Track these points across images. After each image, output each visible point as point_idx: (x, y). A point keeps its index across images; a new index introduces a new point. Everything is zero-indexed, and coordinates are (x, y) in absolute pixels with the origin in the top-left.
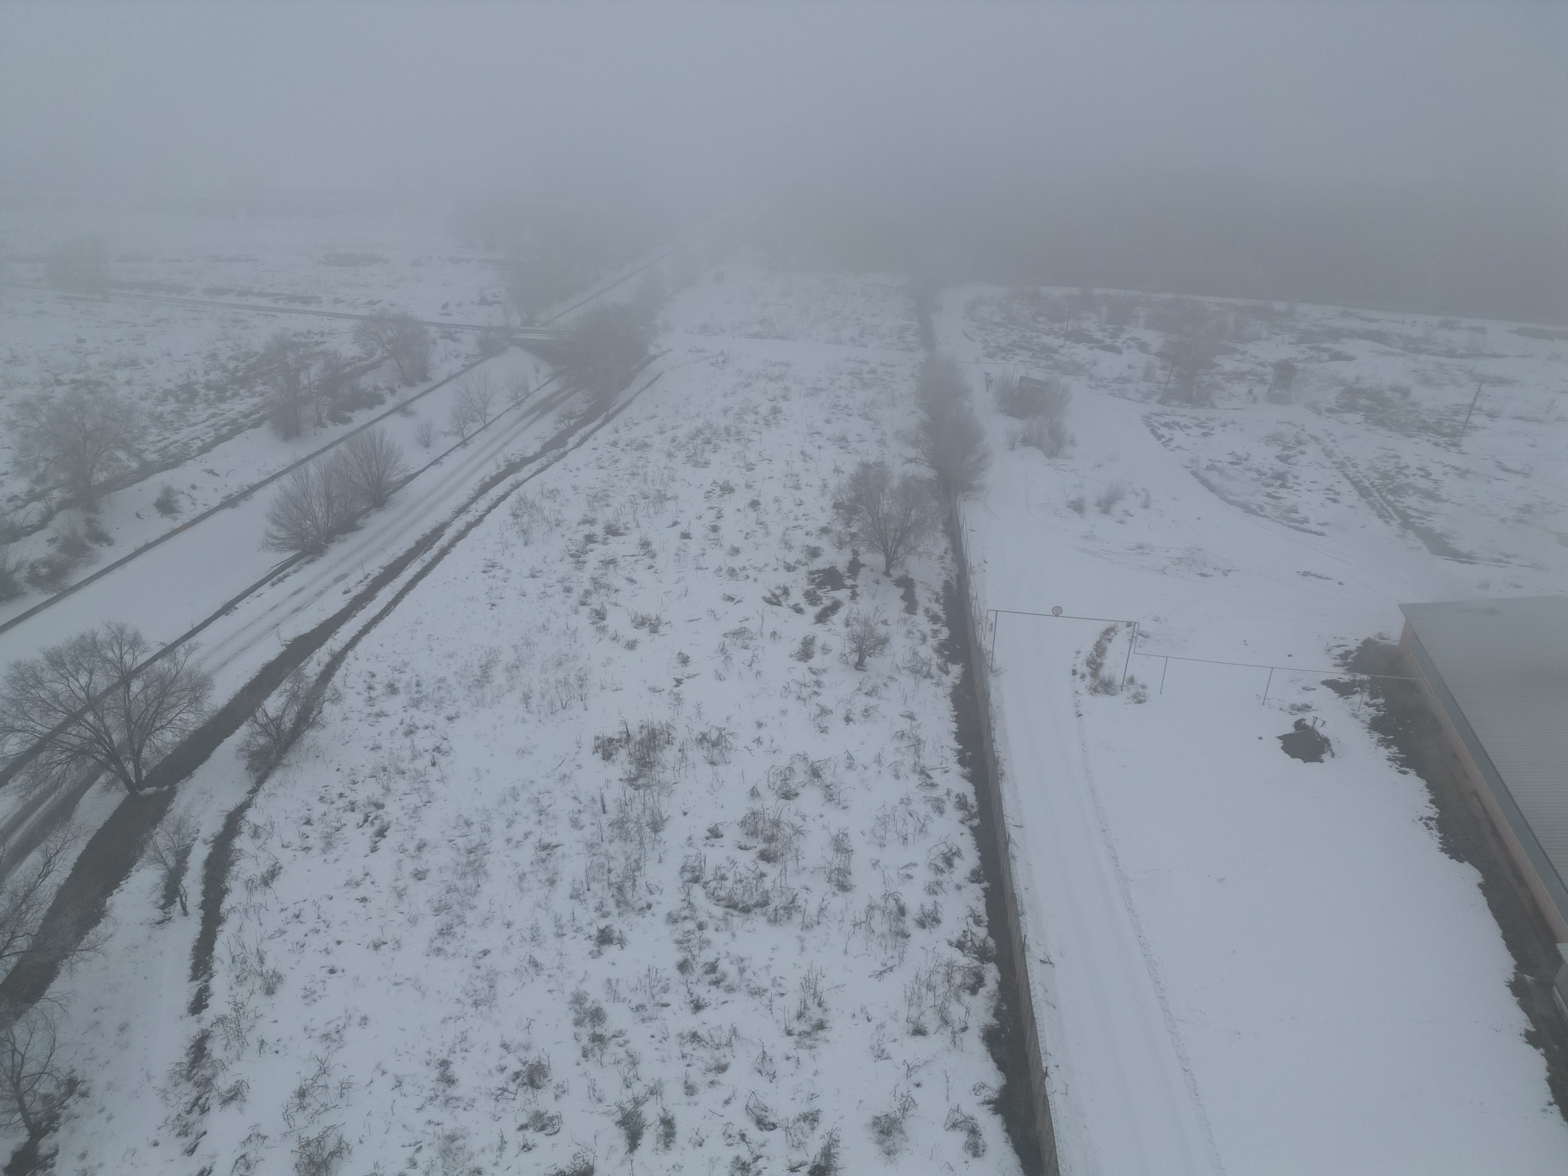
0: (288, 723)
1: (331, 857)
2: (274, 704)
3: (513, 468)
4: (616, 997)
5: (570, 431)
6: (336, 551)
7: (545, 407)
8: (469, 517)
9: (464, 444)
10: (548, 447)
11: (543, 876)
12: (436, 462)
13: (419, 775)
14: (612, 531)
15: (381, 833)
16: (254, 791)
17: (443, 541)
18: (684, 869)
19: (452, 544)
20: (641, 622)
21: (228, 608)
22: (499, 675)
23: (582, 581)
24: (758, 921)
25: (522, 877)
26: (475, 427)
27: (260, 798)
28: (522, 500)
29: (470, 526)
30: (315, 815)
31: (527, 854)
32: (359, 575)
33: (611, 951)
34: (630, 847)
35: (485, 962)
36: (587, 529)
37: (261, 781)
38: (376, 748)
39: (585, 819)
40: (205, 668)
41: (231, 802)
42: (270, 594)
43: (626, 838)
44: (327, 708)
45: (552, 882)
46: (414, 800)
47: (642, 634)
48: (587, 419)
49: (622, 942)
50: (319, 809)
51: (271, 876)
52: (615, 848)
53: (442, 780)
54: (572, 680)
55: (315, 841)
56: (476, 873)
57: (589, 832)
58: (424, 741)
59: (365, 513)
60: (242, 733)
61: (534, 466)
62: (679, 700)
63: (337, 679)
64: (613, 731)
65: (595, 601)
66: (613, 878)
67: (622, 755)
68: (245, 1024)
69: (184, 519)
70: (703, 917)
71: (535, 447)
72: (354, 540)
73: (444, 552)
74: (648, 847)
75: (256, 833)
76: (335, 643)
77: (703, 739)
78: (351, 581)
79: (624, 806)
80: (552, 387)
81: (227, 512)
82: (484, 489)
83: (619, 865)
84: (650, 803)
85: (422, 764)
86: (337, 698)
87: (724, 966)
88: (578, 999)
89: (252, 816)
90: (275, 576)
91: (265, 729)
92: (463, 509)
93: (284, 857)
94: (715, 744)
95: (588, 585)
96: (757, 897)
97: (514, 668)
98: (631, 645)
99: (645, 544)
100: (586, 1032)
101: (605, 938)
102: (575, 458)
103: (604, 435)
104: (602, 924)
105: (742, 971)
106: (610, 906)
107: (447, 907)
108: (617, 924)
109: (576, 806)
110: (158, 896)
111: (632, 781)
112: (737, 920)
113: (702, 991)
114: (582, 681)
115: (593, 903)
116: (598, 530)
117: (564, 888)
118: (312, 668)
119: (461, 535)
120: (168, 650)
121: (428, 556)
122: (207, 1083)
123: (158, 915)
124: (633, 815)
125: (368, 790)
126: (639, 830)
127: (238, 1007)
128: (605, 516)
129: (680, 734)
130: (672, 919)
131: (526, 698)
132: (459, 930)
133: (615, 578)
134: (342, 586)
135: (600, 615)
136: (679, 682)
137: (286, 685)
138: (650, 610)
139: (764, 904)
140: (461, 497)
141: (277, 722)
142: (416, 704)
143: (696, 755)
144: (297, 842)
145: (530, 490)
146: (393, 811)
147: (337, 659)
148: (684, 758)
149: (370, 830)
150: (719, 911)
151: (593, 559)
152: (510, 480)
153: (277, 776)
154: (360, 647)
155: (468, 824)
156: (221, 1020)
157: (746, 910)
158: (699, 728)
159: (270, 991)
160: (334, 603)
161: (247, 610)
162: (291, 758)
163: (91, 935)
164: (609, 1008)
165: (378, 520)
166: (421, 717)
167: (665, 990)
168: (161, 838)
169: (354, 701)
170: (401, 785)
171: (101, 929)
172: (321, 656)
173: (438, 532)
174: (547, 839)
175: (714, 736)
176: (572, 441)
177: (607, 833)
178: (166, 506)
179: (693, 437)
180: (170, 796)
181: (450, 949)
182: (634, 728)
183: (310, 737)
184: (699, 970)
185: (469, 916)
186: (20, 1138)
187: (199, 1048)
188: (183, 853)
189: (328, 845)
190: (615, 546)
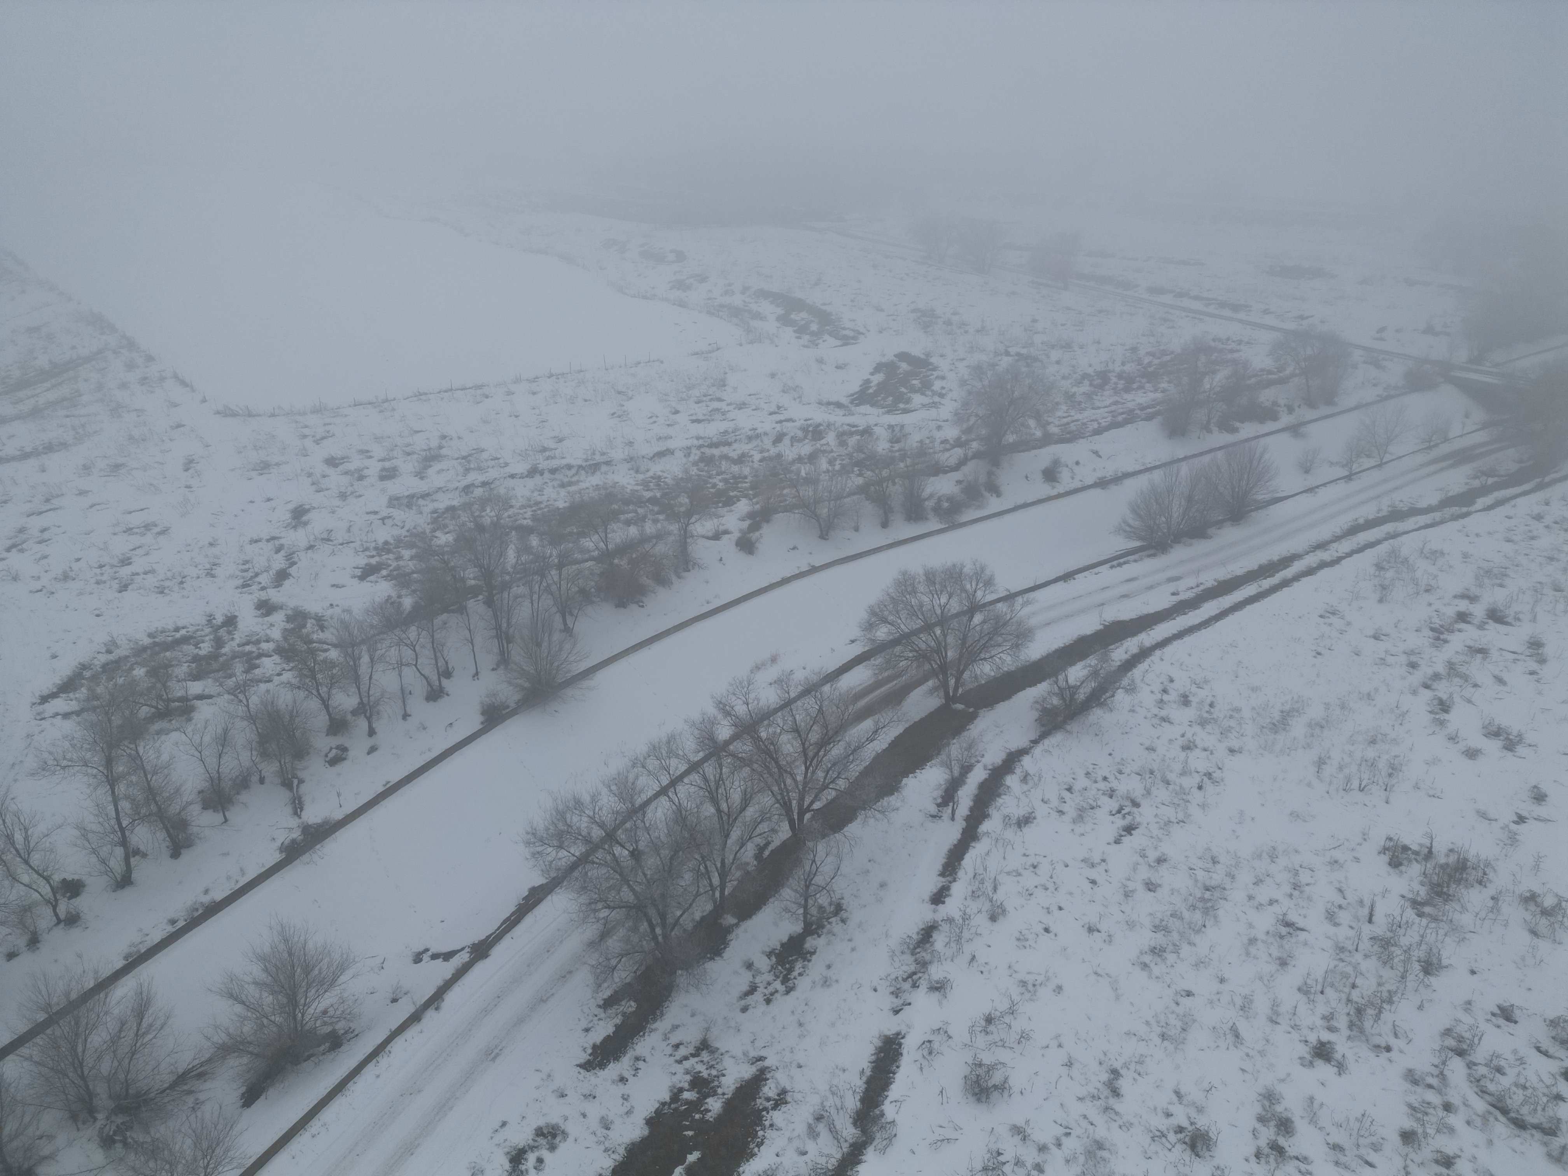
0: (1082, 695)
1: (1079, 829)
2: (1076, 673)
3: (1396, 515)
4: (1313, 1120)
5: (1484, 491)
6: (1179, 553)
7: (1461, 457)
8: (1326, 556)
9: (1348, 478)
10: (1447, 502)
11: (1275, 953)
12: (1310, 490)
13: (1182, 792)
14: (1496, 616)
15: (1129, 829)
16: (1035, 742)
17: (1288, 573)
18: (1447, 1032)
19: (1297, 578)
20: (1495, 732)
21: (1067, 577)
22: (1298, 728)
23: (1438, 661)
24: (1533, 1147)
25: (1252, 941)
26: (1367, 463)
27: (1038, 750)
28: (1394, 553)
29: (1323, 565)
30: (1078, 786)
31: (1265, 921)
32: (1191, 581)
33: (1324, 1070)
34: (1389, 975)
35: (1186, 1002)
36: (1463, 606)
37: (1044, 735)
38: (1151, 749)
39: (1344, 917)
40: (1033, 622)
41: (1016, 745)
42: (1106, 575)
43: (1387, 962)
44: (1120, 695)
45: (1283, 963)
46: (1169, 813)
47: (1492, 747)
48: (1511, 481)
49: (1341, 1067)
50: (1082, 782)
51: (1024, 821)
52: (1369, 966)
53: (1203, 806)
54: (1382, 765)
55: (1070, 809)
57: (1343, 933)
58: (1198, 761)
59: (1219, 524)
60: (1042, 688)
61: (1422, 520)
62: (1513, 840)
63: (1137, 672)
64: (1413, 838)
65: (1443, 689)
66: (1355, 995)
67: (1415, 870)
68: (966, 934)
69: (1060, 489)
70: (1454, 1098)
71: (1433, 499)
72: (1199, 547)
73: (1286, 583)
75: (1025, 779)
76: (1147, 638)
77: (1531, 899)
78: (1182, 585)
79: (1396, 926)
80: (1479, 437)
81: (1097, 493)
82: (1354, 530)
83: (1367, 986)
84: (1430, 938)
85: (1189, 782)
86: (1131, 689)
87: (1463, 1168)
88: (1270, 1097)
89: (1026, 761)
90: (1117, 560)
91: (1061, 694)
92: (1322, 546)
93: (1041, 810)
94: (1545, 913)
95: (1440, 668)
96: (1541, 1118)
97: (1318, 726)
98: (1472, 754)
99: (1535, 645)
100: (1267, 1133)
101: (1323, 1052)
102: (1477, 522)
103: (1528, 504)
104: (1326, 1036)
106: (1342, 1022)
107: (1166, 930)
108: (1342, 1046)
109: (1338, 900)
110: (939, 793)
111: (1416, 904)
112: (1501, 1128)
114: (1394, 769)
115: (1321, 1009)
116: (1478, 611)
118: (1120, 653)
119: (1310, 572)
120: (1010, 597)
121: (1267, 583)
122: (923, 965)
123: (933, 809)
124: (1405, 941)
125: (1130, 785)
126: (1407, 961)
127: (966, 917)
128: (1494, 596)
129: (1501, 879)
130: (1412, 1078)
131: (1321, 763)
132: (1171, 958)
133: (1477, 670)
134: (1172, 587)
135: (1444, 706)
136: (1521, 819)
137: (1092, 661)
138: (1513, 723)
139: (1549, 1132)
140: (1324, 532)
141: (1074, 689)
142: (1203, 723)
143: (1515, 913)
144: (1055, 802)
145: (1408, 545)
146: (1145, 814)
147: (1144, 653)
148: (1496, 909)
149: (1120, 822)
150: (1480, 1105)
151: (1457, 642)
152: (1389, 527)
153: (1058, 738)
154: (1169, 650)
155: (1215, 861)
156: (950, 920)
157: (1520, 1124)
158: (1529, 884)
159: (993, 918)
160: (1160, 601)
161: (1082, 583)
162: (1074, 726)
163: (885, 802)
164: (1301, 1125)
165: (1229, 534)
166: (1203, 737)
167: (1376, 1148)
168: (955, 748)
169: (1146, 697)
170: (1161, 793)
171: (892, 800)
172: (1131, 645)
173: (1286, 561)
174: (1293, 917)
175: (1549, 902)
176: (1481, 503)
177: (1366, 945)
178: (1050, 475)
180: (973, 717)
181: (1156, 970)
182: (1440, 847)
183: (1096, 714)
184: (1427, 1153)
185: (1185, 949)
186: (797, 928)
187: (928, 933)
188: (966, 769)
189: (1080, 817)
190: (1494, 635)
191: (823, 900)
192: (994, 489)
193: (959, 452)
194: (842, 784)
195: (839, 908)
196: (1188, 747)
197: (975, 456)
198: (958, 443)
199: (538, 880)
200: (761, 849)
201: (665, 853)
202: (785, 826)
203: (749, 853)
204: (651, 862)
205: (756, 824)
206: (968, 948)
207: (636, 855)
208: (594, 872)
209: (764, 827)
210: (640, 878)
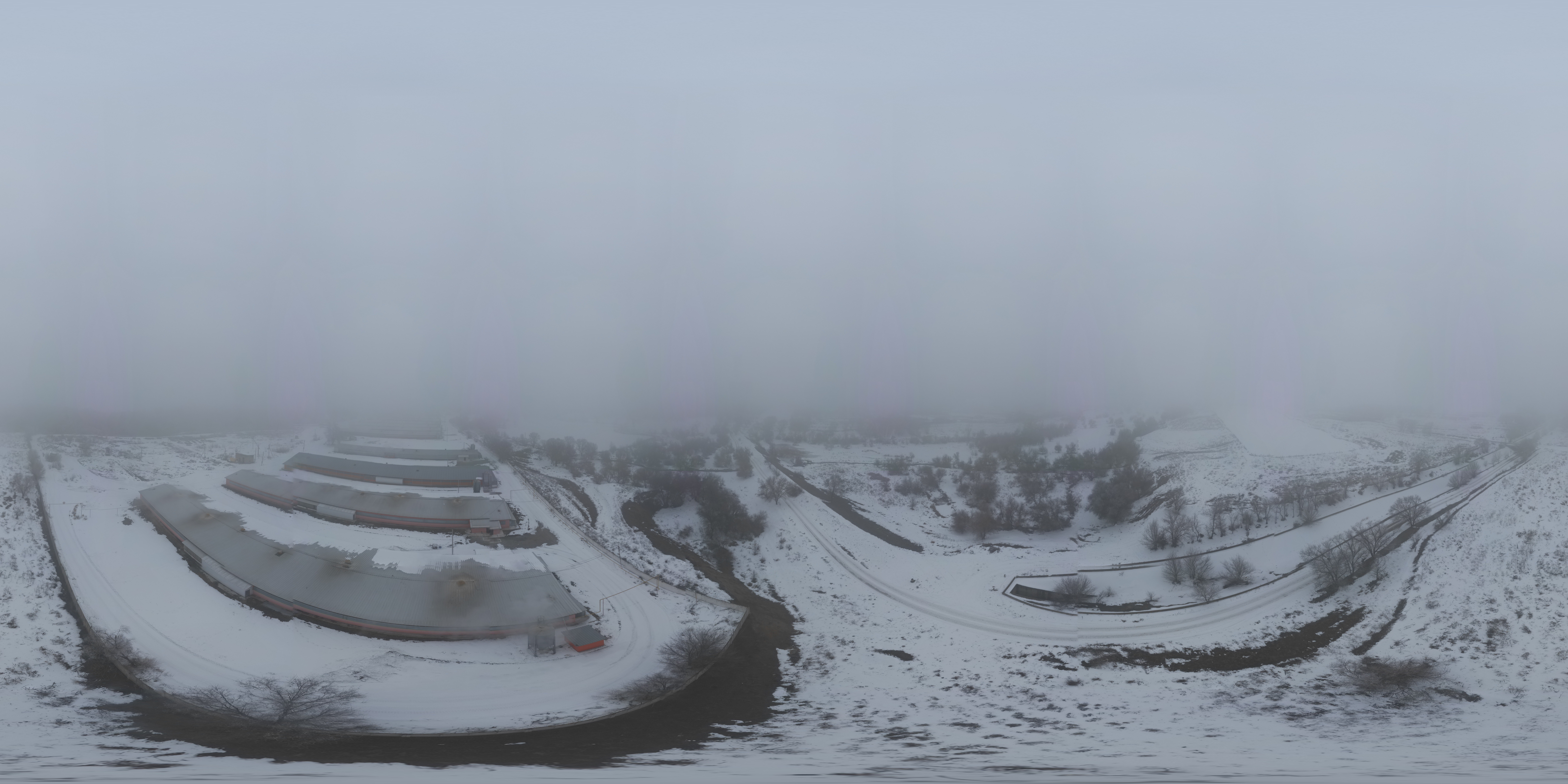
0: (1444, 521)
1: (1448, 549)
2: (1442, 517)
3: (1503, 472)
4: (1517, 590)
5: (1517, 465)
6: (1461, 489)
7: (1512, 460)
8: (1493, 482)
9: (1493, 466)
10: (1511, 468)
11: (1500, 560)
12: (1487, 469)
13: (1473, 534)
14: (1525, 487)
15: (1460, 547)
16: (1434, 533)
17: (1486, 486)
18: (1538, 562)
19: (1488, 487)
20: (1530, 508)
21: (1438, 496)
22: (1495, 516)
24: (1559, 577)
25: (1494, 559)
26: (1496, 463)
27: (1435, 534)
28: (1505, 479)
29: (1493, 484)
30: (1446, 541)
31: (1497, 555)
32: (1465, 494)
33: (1516, 581)
34: (1523, 556)
35: (1482, 578)
36: (1519, 487)
37: (1436, 531)
38: (1462, 530)
39: (1512, 549)
40: (1431, 507)
41: (1430, 534)
42: (1446, 495)
43: (1523, 554)
44: (1453, 520)
45: (1502, 561)
46: (1471, 539)
47: (1530, 510)
48: (1521, 462)
49: (1520, 579)
50: (1447, 540)
51: (1434, 550)
52: (1520, 556)
53: (1478, 536)
54: (1512, 519)
55: (1445, 545)
56: (1483, 556)
57: (1513, 552)
58: (1475, 527)
59: (1471, 479)
60: (1435, 521)
61: (1508, 472)
62: (1539, 525)
63: (1456, 515)
64: (1521, 531)
65: (1520, 503)
66: (1518, 562)
67: (1523, 536)
68: (1423, 577)
69: (1434, 478)
70: (1543, 576)
71: (1509, 468)
72: (1466, 487)
73: (1486, 488)
74: (1528, 556)
75: (1433, 541)
76: (1457, 507)
77: (1545, 534)
78: (1463, 495)
79: (1523, 547)
80: (1514, 456)
81: (1442, 478)
82: (1497, 476)
83: (1520, 560)
84: (1530, 547)
85: (1474, 532)
86: (1456, 519)
87: (1549, 586)
88: (1506, 589)
89: (1433, 537)
90: (1448, 492)
91: (1439, 522)
92: (1492, 480)
93: (1438, 547)
94: (1547, 536)
95: (1518, 499)
96: (1559, 572)
97: (1499, 515)
98: (1528, 513)
99: (1532, 491)
100: (1507, 596)
101: (1515, 578)
102: (1518, 471)
103: (1524, 466)
104: (1515, 575)
105: (1554, 587)
106: (1517, 571)
107: (1475, 562)
108: (1519, 575)
109: (1510, 546)
110: (1411, 546)
111: (1525, 542)
112: (1553, 577)
113: (1542, 591)
114: (1515, 520)
115: (1512, 570)
116: (1522, 487)
117: (1505, 563)
118: (1452, 511)
119: (1490, 485)
120: (1425, 502)
121: (1483, 489)
122: (1412, 585)
123: (1410, 550)
124: (1525, 549)
125: (1460, 538)
126: (1527, 553)
127: (1423, 574)
128: (1523, 484)
129: (1539, 533)
130: (1534, 576)
131: (1501, 522)
132: (1477, 570)
133: (1525, 498)
134: (1461, 496)
135: (1521, 506)
136: (1539, 521)
137: (1446, 514)
138: (1533, 505)
139: (1561, 573)
140: (1491, 477)
141: (1442, 520)
142: (1475, 520)
143: (1543, 538)
144: (1441, 545)
145: (1507, 477)
146: (1464, 543)
147: (1457, 511)
148: (1539, 538)
149: (1458, 546)
150: (1548, 575)
151: (1520, 493)
152: (1503, 475)
153: (1440, 531)
154: (1463, 509)
155: (1483, 546)
156: (1419, 575)
157: (1556, 575)
158: (1543, 532)
159: (1430, 573)
160: (1459, 499)
161: (1441, 498)
162: (1443, 528)
163: (1397, 549)
164: (1515, 592)
165: (1473, 480)
166: (1475, 522)
167: (1532, 590)
168: (1414, 536)
169: (1459, 520)
170: (1466, 539)
171: (1399, 548)
172: (1454, 509)
173: (1485, 484)
174: (1502, 552)
175: (1547, 534)
176: (1517, 467)
177: (1518, 552)
178: (1431, 475)
179: (1545, 467)
180: (1418, 529)
181: (1473, 573)
182: (1527, 531)
183: (1448, 525)
184: (1542, 586)
185: (1480, 568)
186: (1375, 579)
187: (1412, 578)
188: (1418, 540)
189: (1448, 547)
190: (1525, 491)
191: (1382, 573)
192: (1419, 479)
193: (1410, 471)
194: (1385, 545)
195: (1387, 575)
196: (1472, 525)
197: (1414, 472)
198: (1410, 469)
199: (1302, 561)
200: (1363, 560)
201: (1337, 559)
202: (1370, 555)
203: (1360, 560)
204: (1333, 561)
205: (1362, 554)
206: (1424, 580)
207: (1329, 559)
208: (1317, 562)
209: (1364, 555)
210: (1330, 564)
